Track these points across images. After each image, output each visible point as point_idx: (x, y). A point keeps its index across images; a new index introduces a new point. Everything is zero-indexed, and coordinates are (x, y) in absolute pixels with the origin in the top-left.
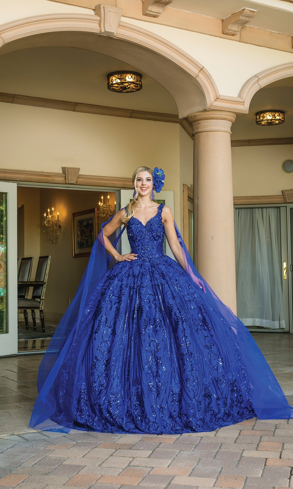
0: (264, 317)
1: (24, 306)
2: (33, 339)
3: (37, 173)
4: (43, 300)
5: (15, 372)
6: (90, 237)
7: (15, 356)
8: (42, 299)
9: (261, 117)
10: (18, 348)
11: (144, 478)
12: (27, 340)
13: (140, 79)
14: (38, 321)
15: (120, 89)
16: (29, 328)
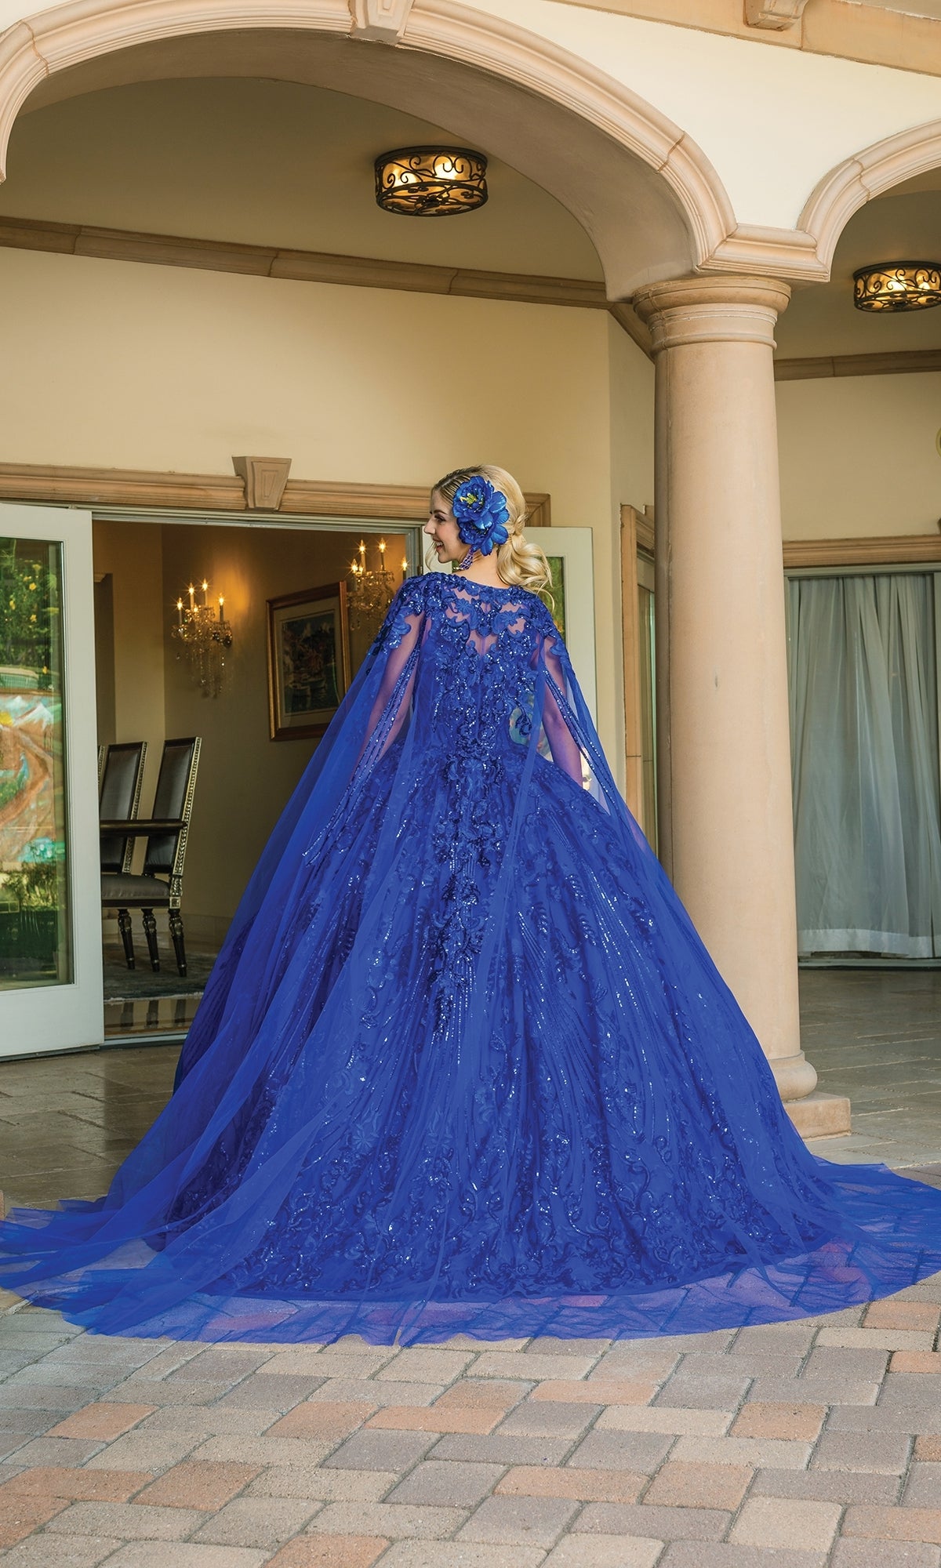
0: (884, 924)
1: (119, 896)
2: (152, 999)
3: (155, 478)
4: (180, 877)
5: (97, 1099)
6: (323, 675)
7: (95, 1050)
8: (175, 876)
9: (871, 284)
10: (106, 1026)
11: (511, 1412)
12: (130, 1000)
13: (480, 173)
14: (164, 943)
15: (416, 203)
16: (135, 963)
